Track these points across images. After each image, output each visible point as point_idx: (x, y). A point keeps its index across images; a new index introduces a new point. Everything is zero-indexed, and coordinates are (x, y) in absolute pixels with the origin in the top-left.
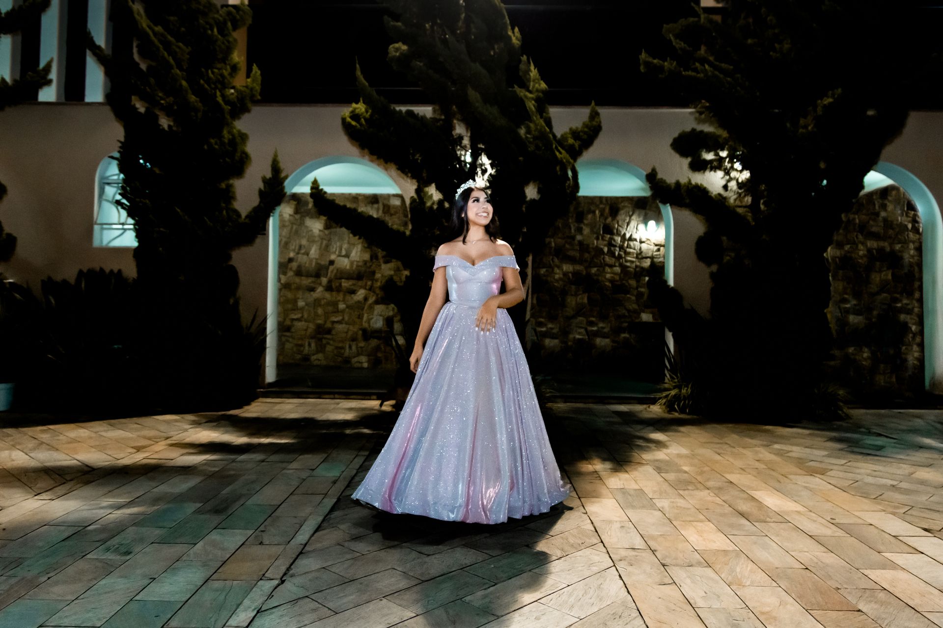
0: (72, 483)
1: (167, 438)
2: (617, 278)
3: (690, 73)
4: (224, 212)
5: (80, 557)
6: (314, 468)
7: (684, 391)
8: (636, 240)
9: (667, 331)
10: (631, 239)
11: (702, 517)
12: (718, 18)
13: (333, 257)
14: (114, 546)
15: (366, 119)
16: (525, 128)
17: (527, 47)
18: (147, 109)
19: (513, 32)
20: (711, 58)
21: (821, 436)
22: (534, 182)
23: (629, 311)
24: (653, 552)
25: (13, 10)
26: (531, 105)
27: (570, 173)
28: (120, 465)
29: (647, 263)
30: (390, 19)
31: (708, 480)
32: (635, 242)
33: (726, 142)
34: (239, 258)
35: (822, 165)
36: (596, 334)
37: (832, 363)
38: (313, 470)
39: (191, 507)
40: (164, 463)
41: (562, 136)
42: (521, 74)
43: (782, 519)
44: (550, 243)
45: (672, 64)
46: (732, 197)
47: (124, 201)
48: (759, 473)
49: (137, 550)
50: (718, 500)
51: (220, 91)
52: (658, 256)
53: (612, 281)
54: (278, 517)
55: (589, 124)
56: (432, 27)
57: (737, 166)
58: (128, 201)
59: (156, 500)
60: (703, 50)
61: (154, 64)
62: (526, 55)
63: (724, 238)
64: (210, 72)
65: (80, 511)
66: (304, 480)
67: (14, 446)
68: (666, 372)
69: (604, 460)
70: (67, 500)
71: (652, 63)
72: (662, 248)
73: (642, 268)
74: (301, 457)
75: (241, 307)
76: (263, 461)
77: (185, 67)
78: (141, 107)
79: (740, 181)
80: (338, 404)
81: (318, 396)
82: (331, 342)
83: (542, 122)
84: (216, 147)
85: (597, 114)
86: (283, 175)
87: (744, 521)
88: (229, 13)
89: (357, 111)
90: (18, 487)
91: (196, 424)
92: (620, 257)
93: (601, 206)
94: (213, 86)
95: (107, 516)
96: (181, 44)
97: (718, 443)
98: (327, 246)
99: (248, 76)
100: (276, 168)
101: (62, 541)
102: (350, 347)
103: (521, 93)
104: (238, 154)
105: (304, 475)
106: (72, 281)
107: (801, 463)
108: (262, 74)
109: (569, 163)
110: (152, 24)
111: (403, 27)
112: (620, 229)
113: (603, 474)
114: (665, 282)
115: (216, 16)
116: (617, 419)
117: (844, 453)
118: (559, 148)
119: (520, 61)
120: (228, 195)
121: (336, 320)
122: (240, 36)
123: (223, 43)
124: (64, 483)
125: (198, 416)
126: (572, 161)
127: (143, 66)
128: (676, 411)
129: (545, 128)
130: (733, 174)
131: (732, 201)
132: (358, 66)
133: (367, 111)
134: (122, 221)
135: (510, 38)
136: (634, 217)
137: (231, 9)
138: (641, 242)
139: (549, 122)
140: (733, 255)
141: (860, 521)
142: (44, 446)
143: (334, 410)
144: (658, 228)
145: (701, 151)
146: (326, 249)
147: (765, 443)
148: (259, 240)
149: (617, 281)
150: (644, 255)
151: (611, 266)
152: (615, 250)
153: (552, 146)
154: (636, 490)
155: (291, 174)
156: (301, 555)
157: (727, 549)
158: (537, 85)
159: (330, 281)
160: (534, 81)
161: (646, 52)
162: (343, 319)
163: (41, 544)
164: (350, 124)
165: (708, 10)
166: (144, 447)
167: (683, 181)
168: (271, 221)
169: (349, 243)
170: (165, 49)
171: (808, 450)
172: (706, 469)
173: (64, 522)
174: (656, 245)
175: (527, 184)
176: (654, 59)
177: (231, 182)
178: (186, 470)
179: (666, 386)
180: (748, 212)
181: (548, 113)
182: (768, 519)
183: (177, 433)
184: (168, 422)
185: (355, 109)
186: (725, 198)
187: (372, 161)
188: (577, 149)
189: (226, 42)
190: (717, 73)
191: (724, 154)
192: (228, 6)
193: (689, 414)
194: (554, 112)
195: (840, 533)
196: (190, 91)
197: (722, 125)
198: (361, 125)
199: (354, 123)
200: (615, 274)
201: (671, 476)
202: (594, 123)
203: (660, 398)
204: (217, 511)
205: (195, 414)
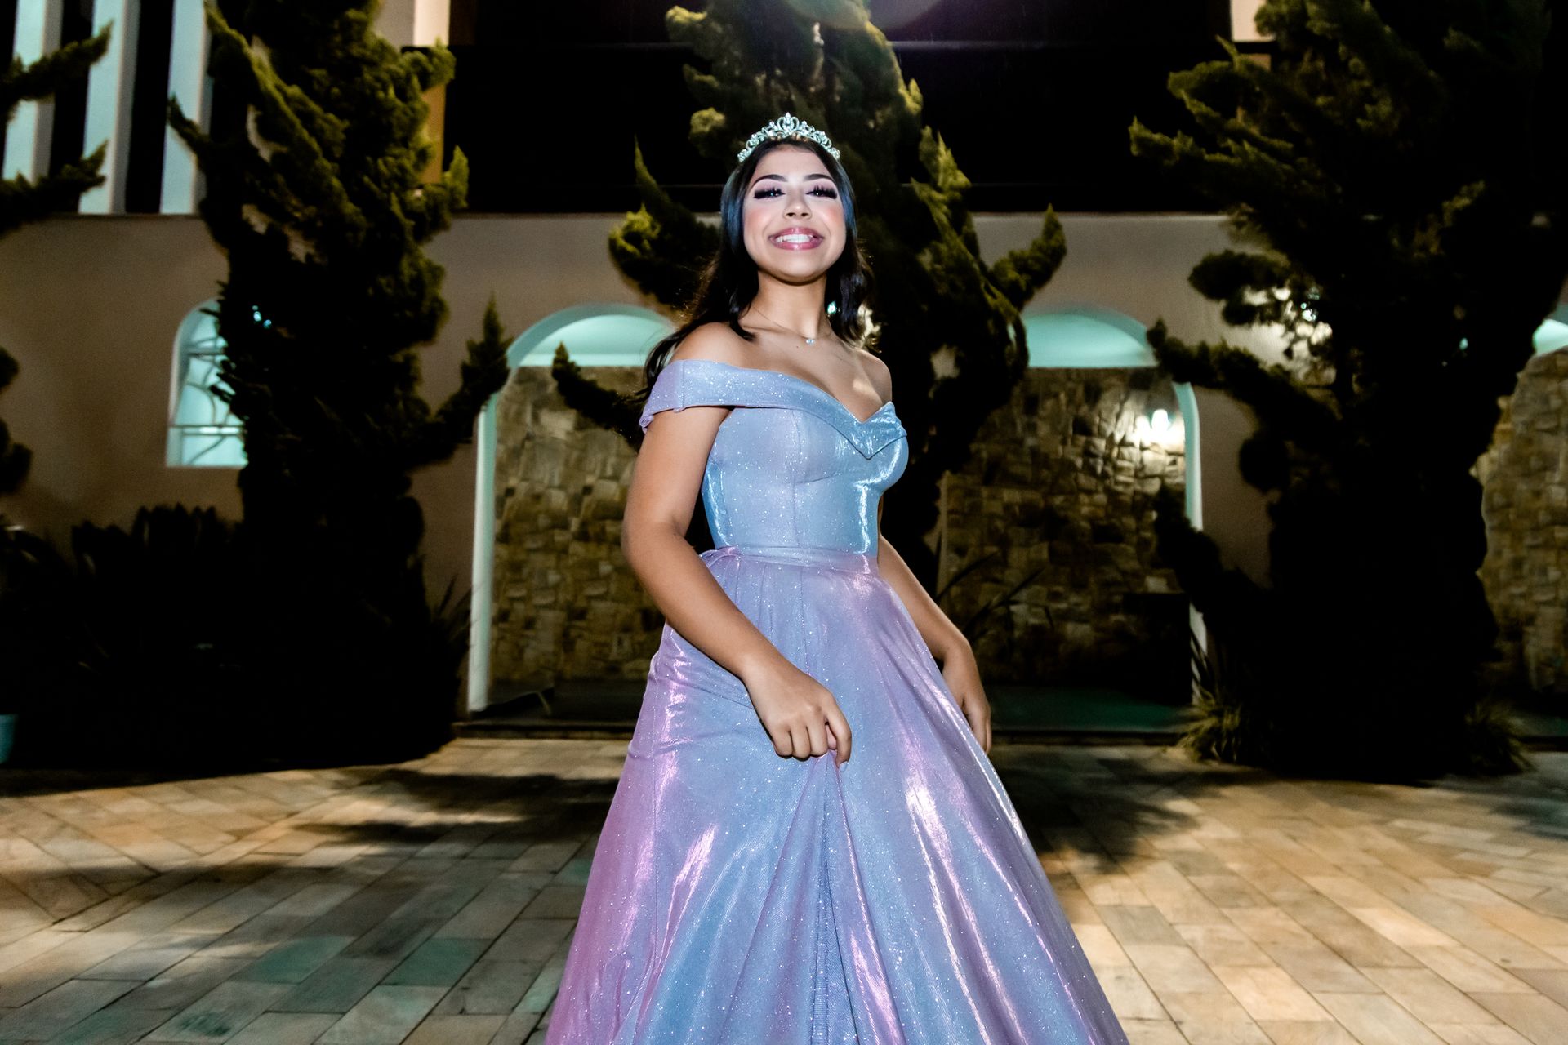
0: (119, 900)
1: (291, 815)
2: (1101, 513)
3: (1219, 157)
4: (401, 405)
5: (136, 1039)
6: (556, 868)
7: (1227, 721)
8: (1132, 445)
9: (1192, 610)
10: (1124, 443)
11: (1264, 958)
12: (1263, 61)
13: (590, 480)
14: (196, 1017)
15: (651, 241)
16: (931, 251)
17: (931, 110)
18: (270, 228)
19: (908, 89)
20: (1255, 130)
21: (1484, 804)
22: (950, 346)
23: (1124, 573)
24: (1177, 1024)
25: (44, 60)
26: (941, 215)
27: (1011, 332)
28: (206, 866)
29: (1153, 487)
30: (693, 70)
31: (1275, 888)
32: (1131, 449)
33: (1287, 273)
34: (424, 484)
35: (1459, 313)
36: (1066, 616)
37: (1497, 666)
38: (555, 873)
39: (337, 944)
40: (288, 861)
41: (997, 266)
42: (922, 158)
43: (1412, 960)
44: (978, 451)
45: (1185, 143)
46: (1300, 368)
47: (224, 387)
48: (1367, 874)
49: (238, 1025)
50: (1293, 926)
51: (397, 195)
52: (1174, 474)
53: (1092, 520)
54: (493, 962)
55: (1045, 244)
56: (767, 83)
57: (1308, 315)
58: (232, 386)
59: (272, 932)
60: (1240, 118)
61: (284, 149)
62: (931, 126)
63: (1290, 444)
64: (380, 162)
65: (134, 951)
66: (539, 892)
67: (13, 830)
68: (1194, 686)
69: (1085, 850)
70: (112, 931)
71: (1151, 140)
72: (1180, 460)
73: (1146, 496)
74: (533, 849)
75: (427, 574)
76: (464, 857)
77: (338, 155)
78: (258, 222)
79: (1314, 341)
80: (598, 748)
81: (561, 734)
82: (586, 634)
83: (959, 242)
84: (389, 291)
85: (1058, 227)
86: (503, 338)
87: (1341, 966)
88: (416, 63)
89: (636, 227)
90: (23, 908)
91: (342, 787)
92: (1105, 475)
93: (1070, 385)
94: (385, 186)
95: (185, 962)
96: (331, 116)
97: (1292, 818)
98: (580, 461)
99: (446, 167)
100: (492, 327)
101: (104, 1008)
102: (620, 642)
103: (922, 191)
104: (427, 303)
105: (539, 882)
106: (127, 526)
107: (1444, 855)
108: (470, 165)
109: (1010, 313)
110: (281, 83)
111: (716, 84)
112: (1104, 425)
113: (1082, 878)
114: (1186, 523)
115: (393, 67)
116: (1105, 775)
117: (1523, 835)
118: (993, 288)
119: (920, 137)
120: (407, 375)
121: (595, 592)
122: (433, 100)
123: (405, 113)
124: (106, 900)
125: (346, 773)
126: (1014, 309)
127: (265, 153)
128: (1212, 757)
129: (965, 254)
130: (1303, 329)
131: (1301, 376)
132: (638, 151)
133: (653, 227)
134: (220, 419)
135: (901, 100)
136: (1128, 404)
137: (419, 55)
138: (1143, 449)
139: (972, 243)
140: (1305, 471)
141: (1555, 965)
142: (69, 830)
143: (593, 761)
144: (1172, 423)
145: (1244, 289)
146: (578, 466)
147: (1379, 817)
148: (459, 455)
149: (1101, 519)
150: (1148, 471)
151: (1089, 493)
152: (1096, 463)
153: (979, 285)
154: (1143, 908)
155: (518, 336)
156: (535, 1034)
157: (1312, 1018)
158: (951, 179)
159: (584, 524)
160: (945, 171)
161: (1141, 121)
162: (607, 593)
163: (63, 1015)
164: (623, 250)
165: (1246, 47)
166: (249, 832)
167: (1213, 342)
168: (482, 421)
169: (618, 455)
170: (305, 125)
171: (1457, 831)
172: (1272, 867)
173: (106, 973)
174: (1170, 454)
175: (936, 349)
176: (1155, 132)
177: (413, 350)
178: (325, 874)
179: (1195, 711)
180: (1331, 396)
181: (970, 226)
182: (1386, 962)
183: (306, 805)
184: (291, 784)
185: (632, 224)
186: (1288, 373)
187: (662, 313)
188: (1024, 288)
189: (409, 112)
190: (1264, 156)
191: (1283, 294)
192: (412, 49)
193: (1239, 763)
194: (981, 222)
195: (1519, 987)
196: (345, 196)
197: (1278, 245)
198: (642, 250)
199: (630, 248)
200: (1097, 506)
201: (1207, 881)
202: (1053, 243)
203: (1184, 735)
204: (382, 951)
205: (342, 769)
